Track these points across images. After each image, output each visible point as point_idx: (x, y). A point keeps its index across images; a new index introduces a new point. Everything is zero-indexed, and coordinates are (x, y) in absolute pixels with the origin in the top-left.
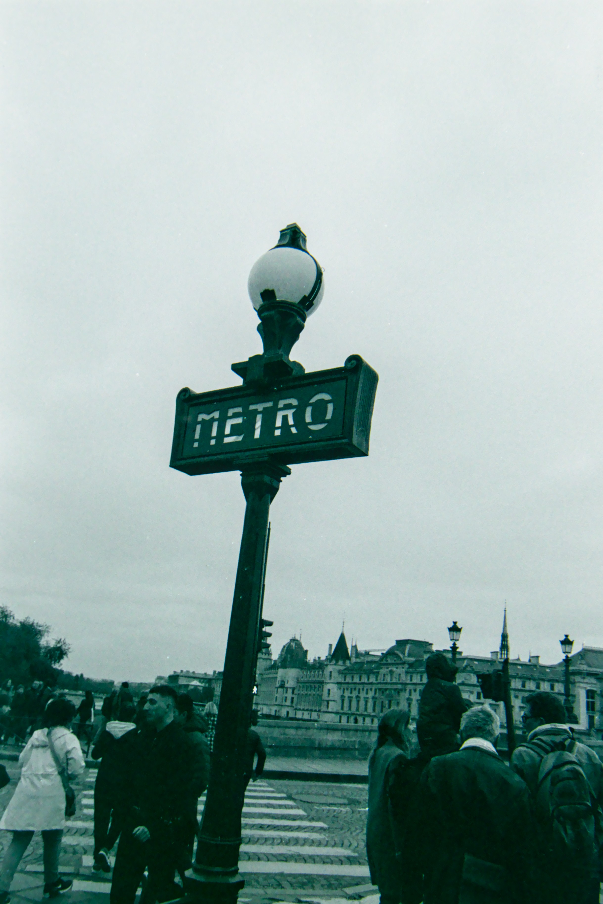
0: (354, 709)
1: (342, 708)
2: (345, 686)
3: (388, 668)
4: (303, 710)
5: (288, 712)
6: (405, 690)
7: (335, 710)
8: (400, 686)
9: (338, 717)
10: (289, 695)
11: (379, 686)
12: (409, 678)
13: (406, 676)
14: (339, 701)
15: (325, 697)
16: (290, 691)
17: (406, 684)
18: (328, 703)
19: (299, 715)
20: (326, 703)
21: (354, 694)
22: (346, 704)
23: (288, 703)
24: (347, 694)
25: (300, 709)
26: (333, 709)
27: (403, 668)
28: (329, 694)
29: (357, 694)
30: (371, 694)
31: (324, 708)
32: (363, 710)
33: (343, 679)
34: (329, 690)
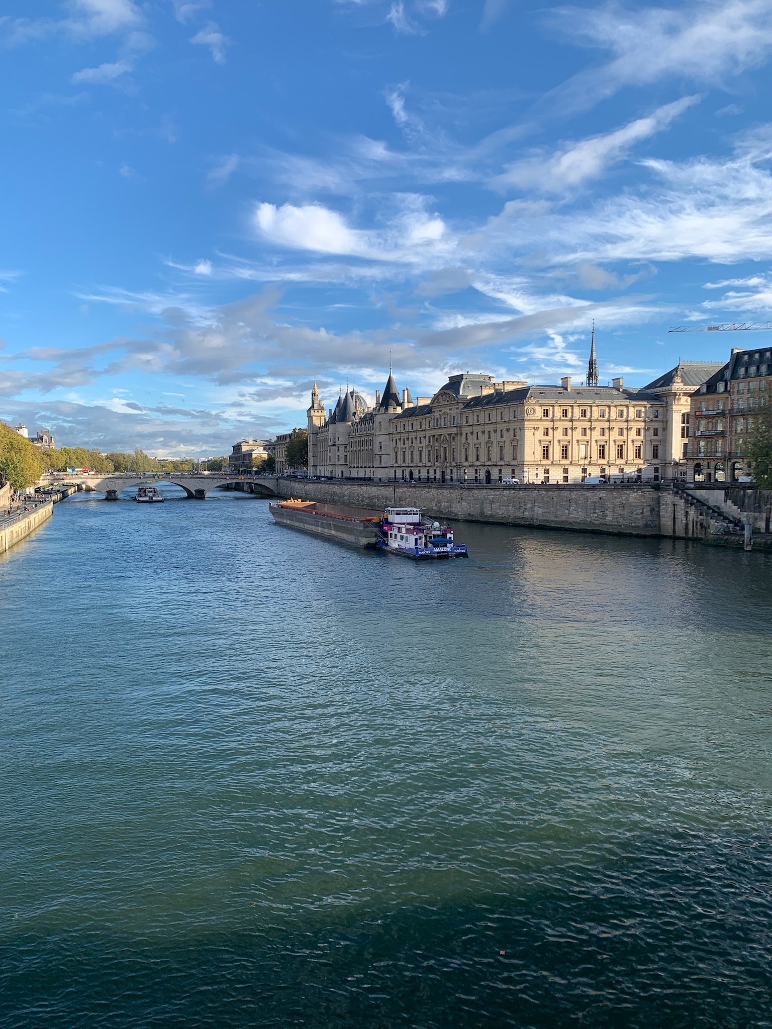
0: (408, 461)
1: (396, 462)
2: (398, 436)
3: (440, 411)
4: (358, 467)
5: (342, 472)
6: (461, 434)
7: (389, 465)
8: (454, 430)
9: (393, 470)
10: (342, 453)
11: (433, 432)
12: (464, 420)
13: (461, 417)
14: (393, 455)
15: (377, 451)
16: (342, 448)
17: (461, 427)
18: (380, 457)
19: (354, 474)
20: (378, 457)
21: (408, 444)
22: (400, 457)
23: (342, 462)
24: (400, 445)
25: (354, 467)
26: (385, 463)
27: (457, 408)
28: (381, 447)
29: (410, 444)
30: (425, 442)
31: (376, 464)
32: (418, 460)
33: (395, 429)
34: (380, 443)
